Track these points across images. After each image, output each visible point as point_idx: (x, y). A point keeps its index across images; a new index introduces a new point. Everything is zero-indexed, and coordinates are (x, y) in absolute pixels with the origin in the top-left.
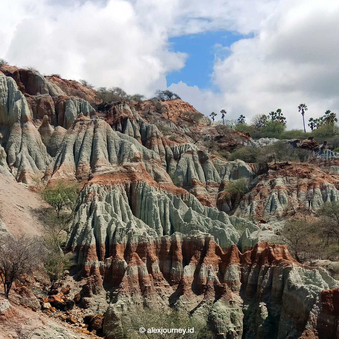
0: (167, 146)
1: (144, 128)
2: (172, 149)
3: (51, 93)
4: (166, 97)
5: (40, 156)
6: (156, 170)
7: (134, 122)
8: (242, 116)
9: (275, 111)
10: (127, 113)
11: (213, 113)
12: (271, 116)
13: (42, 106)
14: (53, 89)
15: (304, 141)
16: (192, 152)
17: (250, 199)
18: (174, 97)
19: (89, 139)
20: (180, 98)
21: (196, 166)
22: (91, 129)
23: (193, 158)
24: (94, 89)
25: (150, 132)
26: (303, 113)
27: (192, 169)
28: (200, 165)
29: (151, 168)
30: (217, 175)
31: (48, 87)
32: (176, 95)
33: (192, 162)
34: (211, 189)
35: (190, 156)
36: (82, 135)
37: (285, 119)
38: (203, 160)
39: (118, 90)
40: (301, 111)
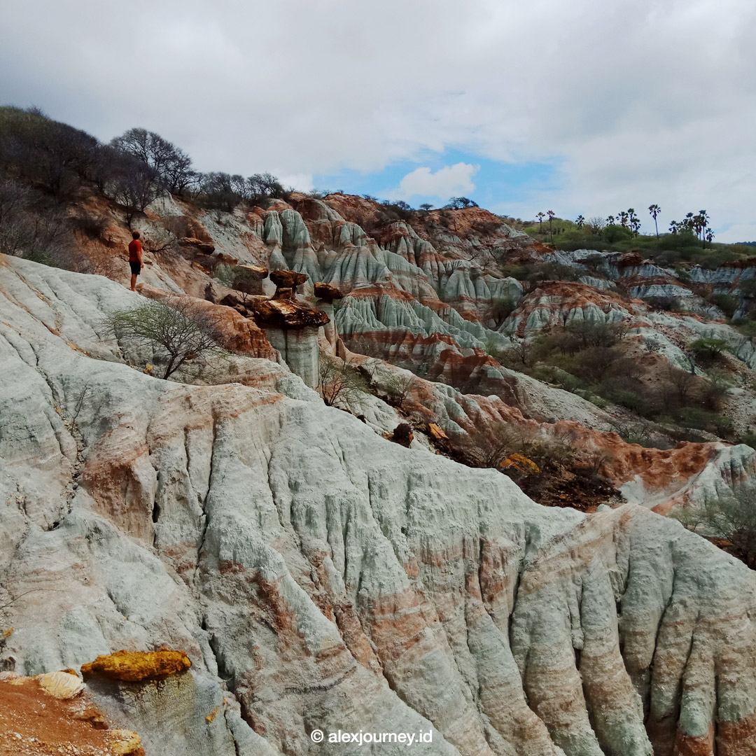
0: (440, 263)
1: (418, 245)
2: (445, 266)
3: (329, 218)
4: (461, 205)
5: (316, 274)
6: (421, 285)
7: (408, 240)
8: (581, 217)
9: (626, 212)
10: (402, 231)
11: (540, 214)
12: (621, 217)
13: (322, 230)
14: (332, 215)
15: (627, 255)
16: (463, 269)
17: (515, 316)
18: (470, 204)
19: (353, 261)
20: (477, 206)
21: (467, 282)
22: (355, 254)
23: (464, 275)
24: (377, 201)
25: (423, 248)
26: (655, 217)
27: (462, 286)
28: (470, 281)
29: (417, 284)
30: (488, 291)
31: (328, 214)
32: (473, 202)
33: (462, 279)
34: (480, 305)
35: (460, 272)
36: (348, 258)
37: (638, 221)
38: (474, 276)
39: (402, 203)
40: (653, 214)
